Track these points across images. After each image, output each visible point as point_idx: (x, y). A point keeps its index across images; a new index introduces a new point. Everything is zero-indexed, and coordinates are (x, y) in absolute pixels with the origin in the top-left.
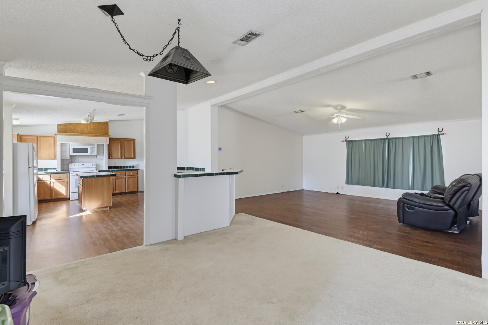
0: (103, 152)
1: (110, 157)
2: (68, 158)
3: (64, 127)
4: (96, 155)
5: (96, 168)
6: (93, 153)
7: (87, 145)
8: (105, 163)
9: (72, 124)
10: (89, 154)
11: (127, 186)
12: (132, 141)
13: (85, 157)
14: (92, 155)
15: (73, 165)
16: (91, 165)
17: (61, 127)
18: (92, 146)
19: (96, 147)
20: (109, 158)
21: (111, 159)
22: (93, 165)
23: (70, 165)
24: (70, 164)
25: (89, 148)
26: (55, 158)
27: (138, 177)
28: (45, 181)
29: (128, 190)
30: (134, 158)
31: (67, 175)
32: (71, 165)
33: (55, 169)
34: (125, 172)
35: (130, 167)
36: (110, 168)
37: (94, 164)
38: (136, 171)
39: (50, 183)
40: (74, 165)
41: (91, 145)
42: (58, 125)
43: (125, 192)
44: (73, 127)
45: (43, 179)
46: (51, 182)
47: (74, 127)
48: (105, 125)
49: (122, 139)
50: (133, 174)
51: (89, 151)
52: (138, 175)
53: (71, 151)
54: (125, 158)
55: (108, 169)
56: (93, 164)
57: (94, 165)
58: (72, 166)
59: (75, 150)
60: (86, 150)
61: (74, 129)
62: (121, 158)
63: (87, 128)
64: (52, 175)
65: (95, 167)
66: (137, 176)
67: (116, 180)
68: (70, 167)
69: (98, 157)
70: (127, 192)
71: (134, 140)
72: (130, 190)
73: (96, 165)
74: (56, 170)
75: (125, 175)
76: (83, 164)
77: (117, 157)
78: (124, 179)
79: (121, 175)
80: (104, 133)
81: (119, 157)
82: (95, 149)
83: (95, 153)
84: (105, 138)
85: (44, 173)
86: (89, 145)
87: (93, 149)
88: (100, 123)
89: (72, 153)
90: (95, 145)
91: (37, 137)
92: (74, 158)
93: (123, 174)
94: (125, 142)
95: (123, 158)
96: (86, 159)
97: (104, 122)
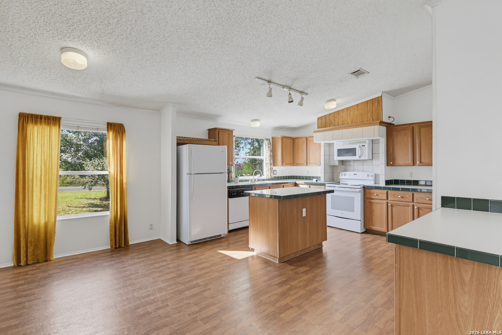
0: (380, 154)
1: (391, 161)
3: (324, 121)
5: (374, 180)
6: (363, 155)
7: (355, 143)
8: (380, 174)
9: (332, 114)
10: (357, 157)
14: (361, 159)
15: (344, 175)
17: (321, 121)
18: (361, 145)
19: (367, 145)
20: (388, 164)
21: (393, 165)
22: (368, 176)
23: (341, 174)
25: (357, 147)
26: (320, 164)
31: (325, 187)
34: (413, 194)
36: (388, 182)
41: (360, 142)
42: (318, 118)
47: (334, 118)
49: (415, 126)
51: (358, 152)
53: (335, 153)
55: (386, 184)
56: (369, 174)
59: (341, 152)
60: (352, 151)
61: (334, 120)
62: (414, 164)
65: (373, 178)
69: (375, 162)
73: (375, 176)
76: (356, 173)
77: (406, 163)
78: (410, 209)
79: (403, 200)
80: (374, 118)
81: (410, 161)
82: (366, 149)
83: (365, 156)
84: (372, 127)
85: (304, 183)
86: (357, 143)
87: (363, 148)
88: (368, 102)
89: (338, 156)
90: (365, 142)
91: (306, 138)
92: (348, 164)
93: (408, 198)
94: (422, 130)
95: (417, 165)
96: (363, 165)
97: (375, 98)
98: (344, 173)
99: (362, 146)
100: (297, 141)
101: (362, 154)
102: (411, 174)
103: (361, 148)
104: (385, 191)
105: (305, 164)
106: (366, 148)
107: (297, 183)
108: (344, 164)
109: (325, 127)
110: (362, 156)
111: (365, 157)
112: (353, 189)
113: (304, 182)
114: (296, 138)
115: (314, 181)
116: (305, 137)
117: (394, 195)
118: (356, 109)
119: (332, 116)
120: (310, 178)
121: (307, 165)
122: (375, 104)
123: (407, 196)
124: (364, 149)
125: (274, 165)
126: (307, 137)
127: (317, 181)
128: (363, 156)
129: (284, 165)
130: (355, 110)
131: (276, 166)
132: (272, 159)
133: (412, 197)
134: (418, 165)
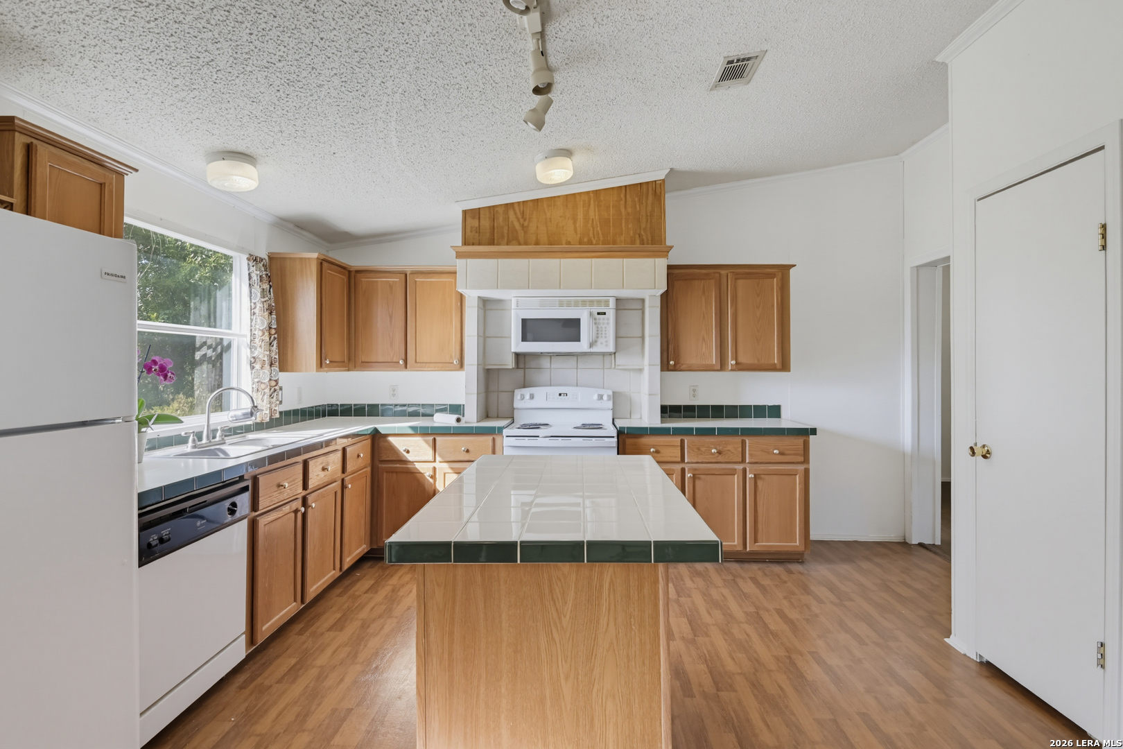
0: (643, 337)
1: (670, 359)
2: (510, 363)
3: (486, 223)
4: (611, 349)
5: (613, 410)
6: (600, 340)
7: (576, 304)
8: (647, 392)
9: (516, 207)
10: (582, 346)
11: (752, 520)
12: (772, 276)
13: (572, 361)
14: (595, 349)
15: (527, 397)
16: (595, 397)
17: (476, 223)
18: (596, 310)
19: (611, 314)
20: (665, 367)
21: (675, 369)
22: (601, 397)
23: (518, 393)
24: (516, 391)
25: (583, 315)
26: (461, 365)
27: (807, 472)
28: (418, 466)
29: (756, 541)
30: (784, 366)
31: (494, 439)
32: (519, 397)
33: (456, 409)
34: (743, 443)
35: (760, 411)
36: (668, 411)
37: (607, 393)
38: (799, 441)
39: (433, 477)
40: (532, 397)
41: (591, 303)
42: (465, 212)
43: (740, 548)
44: (518, 220)
45: (410, 457)
46: (435, 469)
47: (521, 220)
48: (651, 198)
49: (723, 272)
50: (781, 454)
51: (585, 330)
52: (806, 460)
53: (515, 330)
54: (740, 367)
55: (663, 419)
56: (601, 391)
57: (605, 398)
58: (523, 398)
59: (530, 329)
60: (570, 329)
61: (523, 226)
62: (722, 366)
63: (575, 221)
64: (439, 439)
65: (610, 404)
66: (801, 468)
67: (698, 483)
68: (518, 404)
69: (621, 360)
70: (752, 553)
71: (782, 272)
72: (767, 543)
73: (616, 397)
74: (456, 416)
75: (743, 461)
76: (562, 390)
77: (704, 363)
78: (736, 479)
79: (720, 458)
80: (644, 238)
81: (714, 360)
82: (608, 324)
83: (606, 342)
84: (650, 261)
85: (411, 432)
86: (584, 303)
87: (601, 321)
88: (628, 188)
89: (522, 341)
90: (607, 303)
91: (403, 275)
92: (533, 364)
93: (732, 453)
94: (741, 282)
95: (730, 368)
96: (577, 368)
97: (647, 183)
98: (527, 392)
99: (599, 314)
100: (364, 280)
101: (597, 337)
102: (694, 391)
103: (595, 319)
104: (677, 440)
105: (401, 362)
106: (608, 319)
107: (383, 432)
108: (521, 365)
109: (492, 243)
110: (596, 341)
111: (607, 345)
112: (594, 439)
113: (412, 428)
114: (358, 272)
115: (447, 420)
116: (400, 273)
117: (699, 449)
118: (592, 202)
119: (515, 214)
120: (426, 411)
121: (406, 367)
122: (647, 199)
123: (729, 448)
124: (603, 324)
125: (281, 370)
126: (408, 270)
127: (458, 420)
128: (599, 343)
129: (327, 366)
130: (589, 205)
131: (292, 371)
132: (275, 343)
133: (740, 449)
134: (732, 370)
